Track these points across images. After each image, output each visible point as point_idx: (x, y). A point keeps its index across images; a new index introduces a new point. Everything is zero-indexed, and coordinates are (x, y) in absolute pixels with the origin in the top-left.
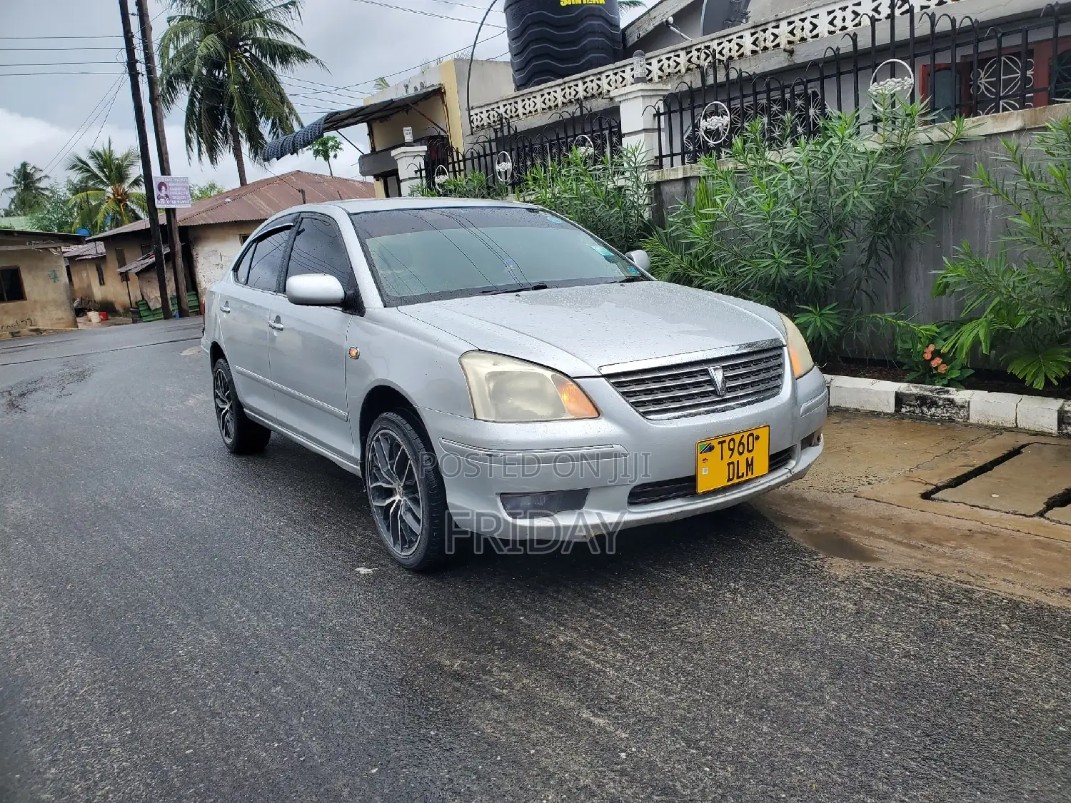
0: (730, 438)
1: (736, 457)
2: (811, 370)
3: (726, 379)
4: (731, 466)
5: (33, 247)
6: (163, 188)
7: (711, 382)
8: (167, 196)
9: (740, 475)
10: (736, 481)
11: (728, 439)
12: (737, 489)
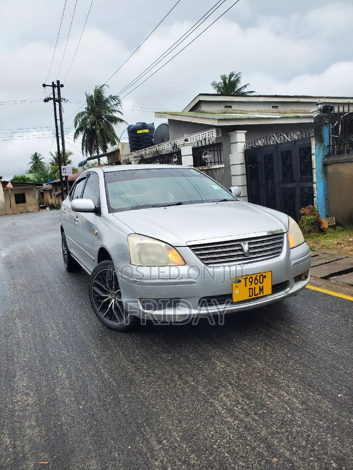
0: (250, 276)
1: (253, 286)
2: (302, 243)
3: (250, 248)
4: (251, 290)
5: (28, 187)
6: (64, 170)
7: (242, 250)
8: (65, 172)
9: (256, 294)
10: (254, 297)
11: (249, 277)
12: (255, 301)
